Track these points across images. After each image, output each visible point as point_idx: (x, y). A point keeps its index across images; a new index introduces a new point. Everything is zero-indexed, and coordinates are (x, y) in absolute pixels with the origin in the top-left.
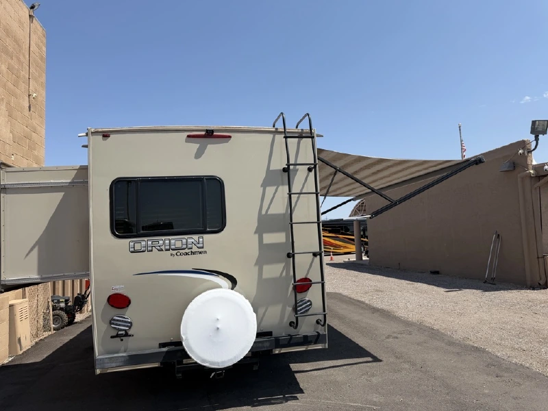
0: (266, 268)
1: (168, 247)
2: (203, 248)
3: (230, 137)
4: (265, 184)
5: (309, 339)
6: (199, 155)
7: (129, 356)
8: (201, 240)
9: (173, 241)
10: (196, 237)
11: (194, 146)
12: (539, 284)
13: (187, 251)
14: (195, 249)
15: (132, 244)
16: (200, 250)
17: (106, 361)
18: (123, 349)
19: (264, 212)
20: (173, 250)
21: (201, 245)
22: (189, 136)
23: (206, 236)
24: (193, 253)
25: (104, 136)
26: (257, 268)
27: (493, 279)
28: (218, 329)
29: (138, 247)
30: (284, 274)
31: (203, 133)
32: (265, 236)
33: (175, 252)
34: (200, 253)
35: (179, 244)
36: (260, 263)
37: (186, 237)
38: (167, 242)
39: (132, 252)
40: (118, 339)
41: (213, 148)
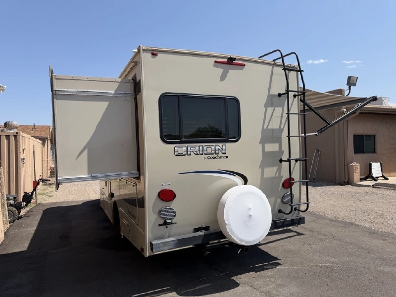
0: (266, 170)
1: (201, 152)
2: (225, 154)
3: (244, 65)
4: (267, 106)
5: (295, 221)
6: (223, 78)
7: (178, 240)
8: (224, 147)
9: (205, 148)
10: (221, 144)
11: (219, 71)
12: (344, 182)
13: (215, 155)
14: (221, 155)
15: (176, 149)
16: (224, 155)
17: (161, 245)
18: (167, 235)
19: (265, 127)
20: (205, 154)
21: (224, 152)
22: (216, 62)
23: (228, 144)
24: (219, 157)
25: (153, 54)
26: (260, 170)
27: (314, 179)
28: (251, 215)
29: (180, 151)
30: (277, 175)
31: (226, 60)
32: (266, 145)
33: (206, 156)
34: (224, 157)
35: (209, 151)
36: (263, 166)
37: (214, 144)
38: (201, 148)
39: (176, 155)
40: (165, 226)
41: (233, 73)
